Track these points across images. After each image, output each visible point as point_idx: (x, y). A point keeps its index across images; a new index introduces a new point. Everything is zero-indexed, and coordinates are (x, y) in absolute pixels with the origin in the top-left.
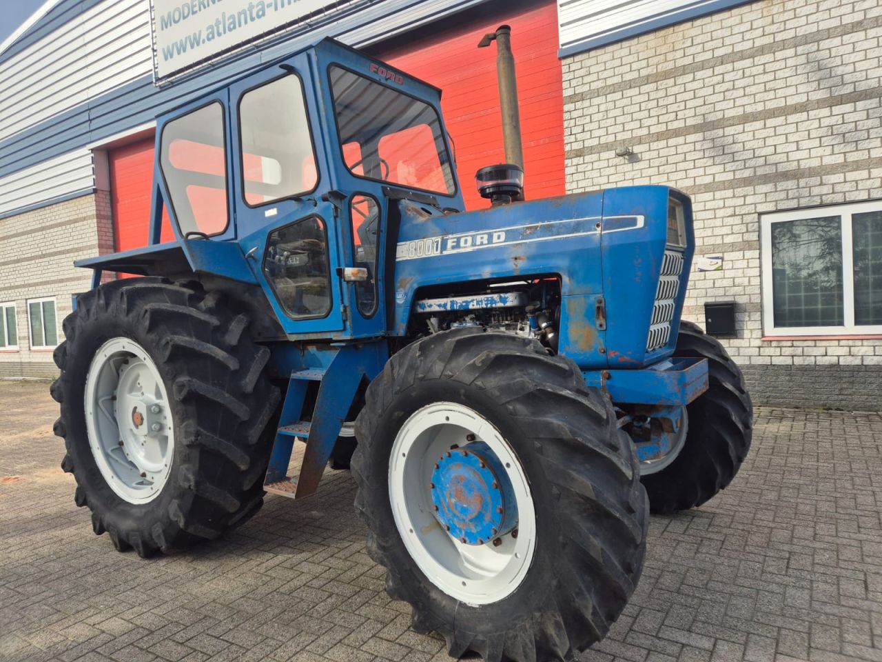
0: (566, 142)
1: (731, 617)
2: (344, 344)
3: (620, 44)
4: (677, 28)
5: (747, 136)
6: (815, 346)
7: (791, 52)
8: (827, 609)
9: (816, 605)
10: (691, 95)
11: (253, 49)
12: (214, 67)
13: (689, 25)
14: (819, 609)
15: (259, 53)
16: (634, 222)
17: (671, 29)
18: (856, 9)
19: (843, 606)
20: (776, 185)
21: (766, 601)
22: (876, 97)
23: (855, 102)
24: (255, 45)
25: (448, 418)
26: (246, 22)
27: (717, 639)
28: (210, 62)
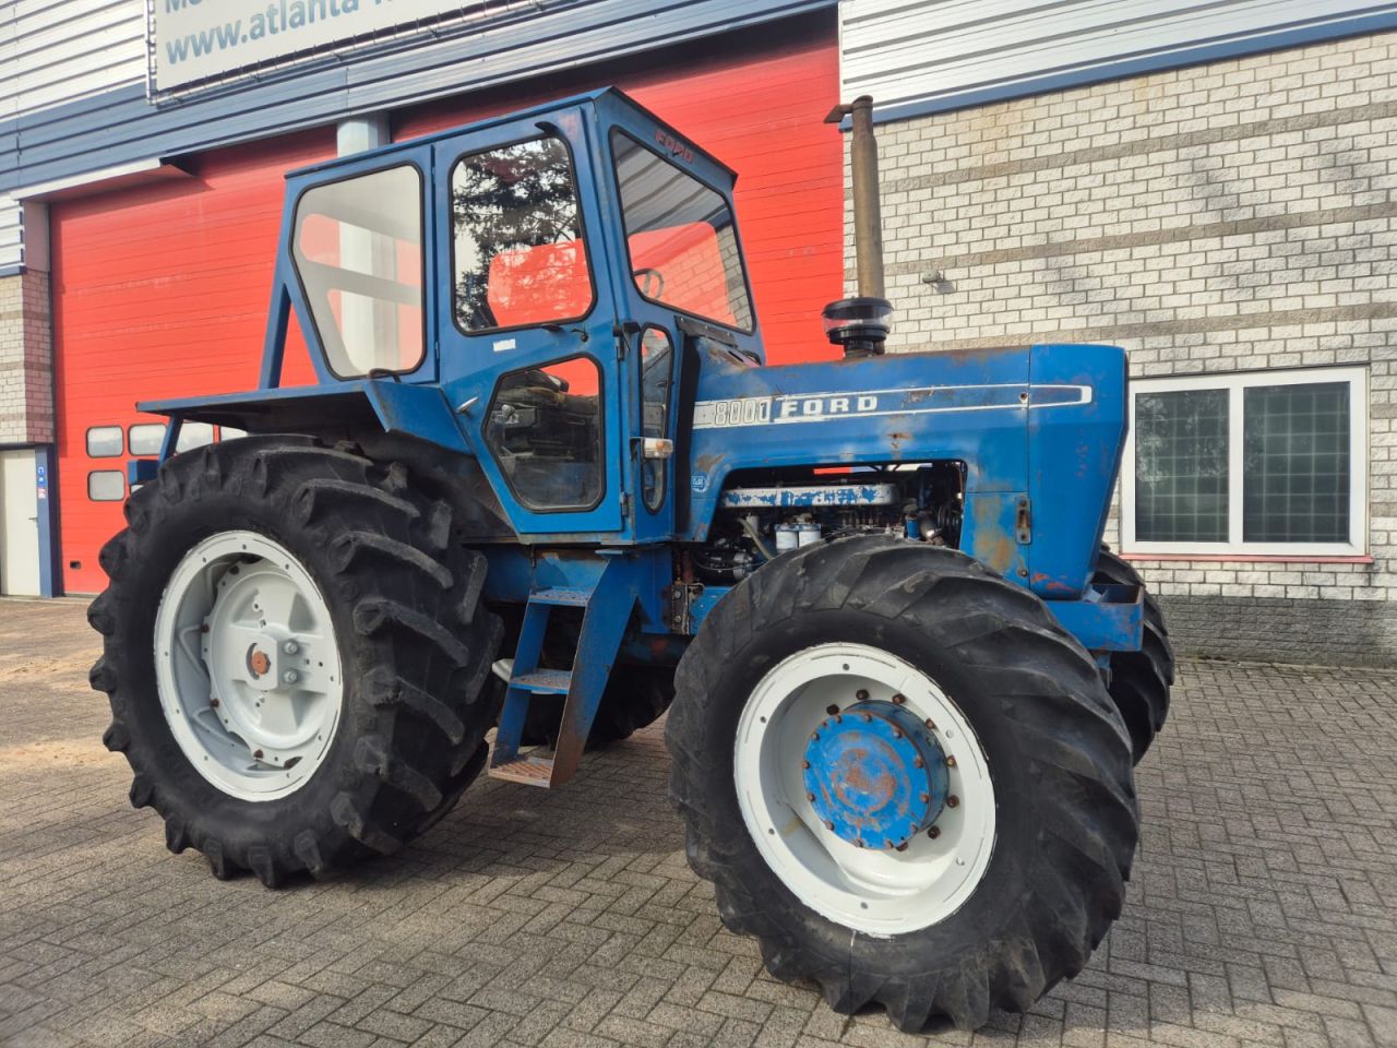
0: (845, 255)
1: (1194, 943)
2: (620, 552)
3: (930, 119)
4: (1013, 105)
5: (1107, 268)
6: (1190, 569)
7: (1169, 155)
8: (1309, 927)
9: (1294, 923)
10: (1031, 203)
11: (334, 60)
12: (260, 82)
13: (1030, 102)
14: (1299, 928)
15: (343, 69)
16: (1077, 395)
17: (1005, 106)
18: (1258, 105)
19: (1326, 922)
20: (1143, 341)
21: (1229, 920)
22: (1280, 228)
23: (1254, 232)
24: (337, 55)
25: (846, 667)
26: (323, 16)
27: (1187, 972)
28: (254, 73)
